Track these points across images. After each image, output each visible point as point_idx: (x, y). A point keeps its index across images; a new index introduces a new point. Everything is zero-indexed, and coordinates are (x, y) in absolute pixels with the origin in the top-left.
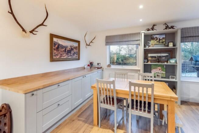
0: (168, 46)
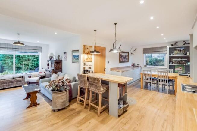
0: (186, 54)
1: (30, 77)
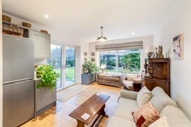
1: (126, 79)
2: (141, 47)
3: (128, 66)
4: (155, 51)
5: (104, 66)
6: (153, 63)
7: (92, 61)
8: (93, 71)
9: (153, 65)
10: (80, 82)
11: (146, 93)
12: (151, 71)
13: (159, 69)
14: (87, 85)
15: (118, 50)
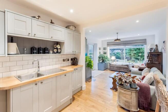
1: (133, 67)
2: (145, 43)
3: (132, 58)
4: (154, 47)
5: (113, 58)
6: (152, 55)
7: (104, 54)
8: (106, 61)
9: (153, 56)
10: (97, 68)
11: (147, 70)
12: (151, 60)
13: (156, 58)
14: (103, 71)
15: (126, 45)
